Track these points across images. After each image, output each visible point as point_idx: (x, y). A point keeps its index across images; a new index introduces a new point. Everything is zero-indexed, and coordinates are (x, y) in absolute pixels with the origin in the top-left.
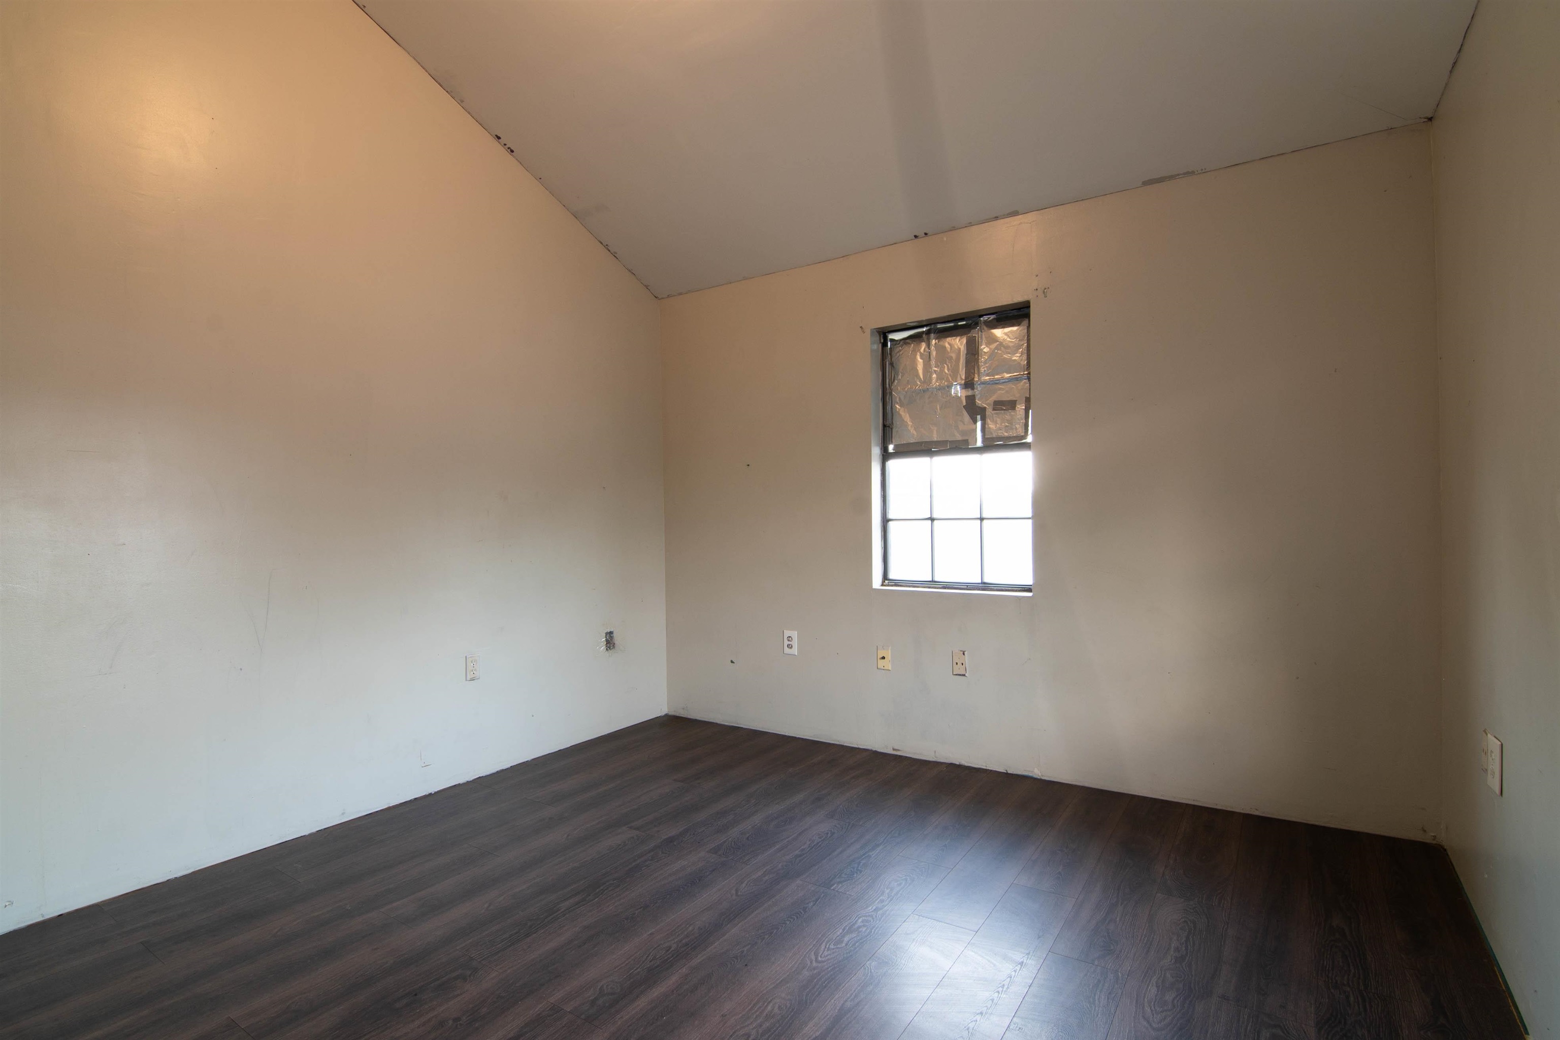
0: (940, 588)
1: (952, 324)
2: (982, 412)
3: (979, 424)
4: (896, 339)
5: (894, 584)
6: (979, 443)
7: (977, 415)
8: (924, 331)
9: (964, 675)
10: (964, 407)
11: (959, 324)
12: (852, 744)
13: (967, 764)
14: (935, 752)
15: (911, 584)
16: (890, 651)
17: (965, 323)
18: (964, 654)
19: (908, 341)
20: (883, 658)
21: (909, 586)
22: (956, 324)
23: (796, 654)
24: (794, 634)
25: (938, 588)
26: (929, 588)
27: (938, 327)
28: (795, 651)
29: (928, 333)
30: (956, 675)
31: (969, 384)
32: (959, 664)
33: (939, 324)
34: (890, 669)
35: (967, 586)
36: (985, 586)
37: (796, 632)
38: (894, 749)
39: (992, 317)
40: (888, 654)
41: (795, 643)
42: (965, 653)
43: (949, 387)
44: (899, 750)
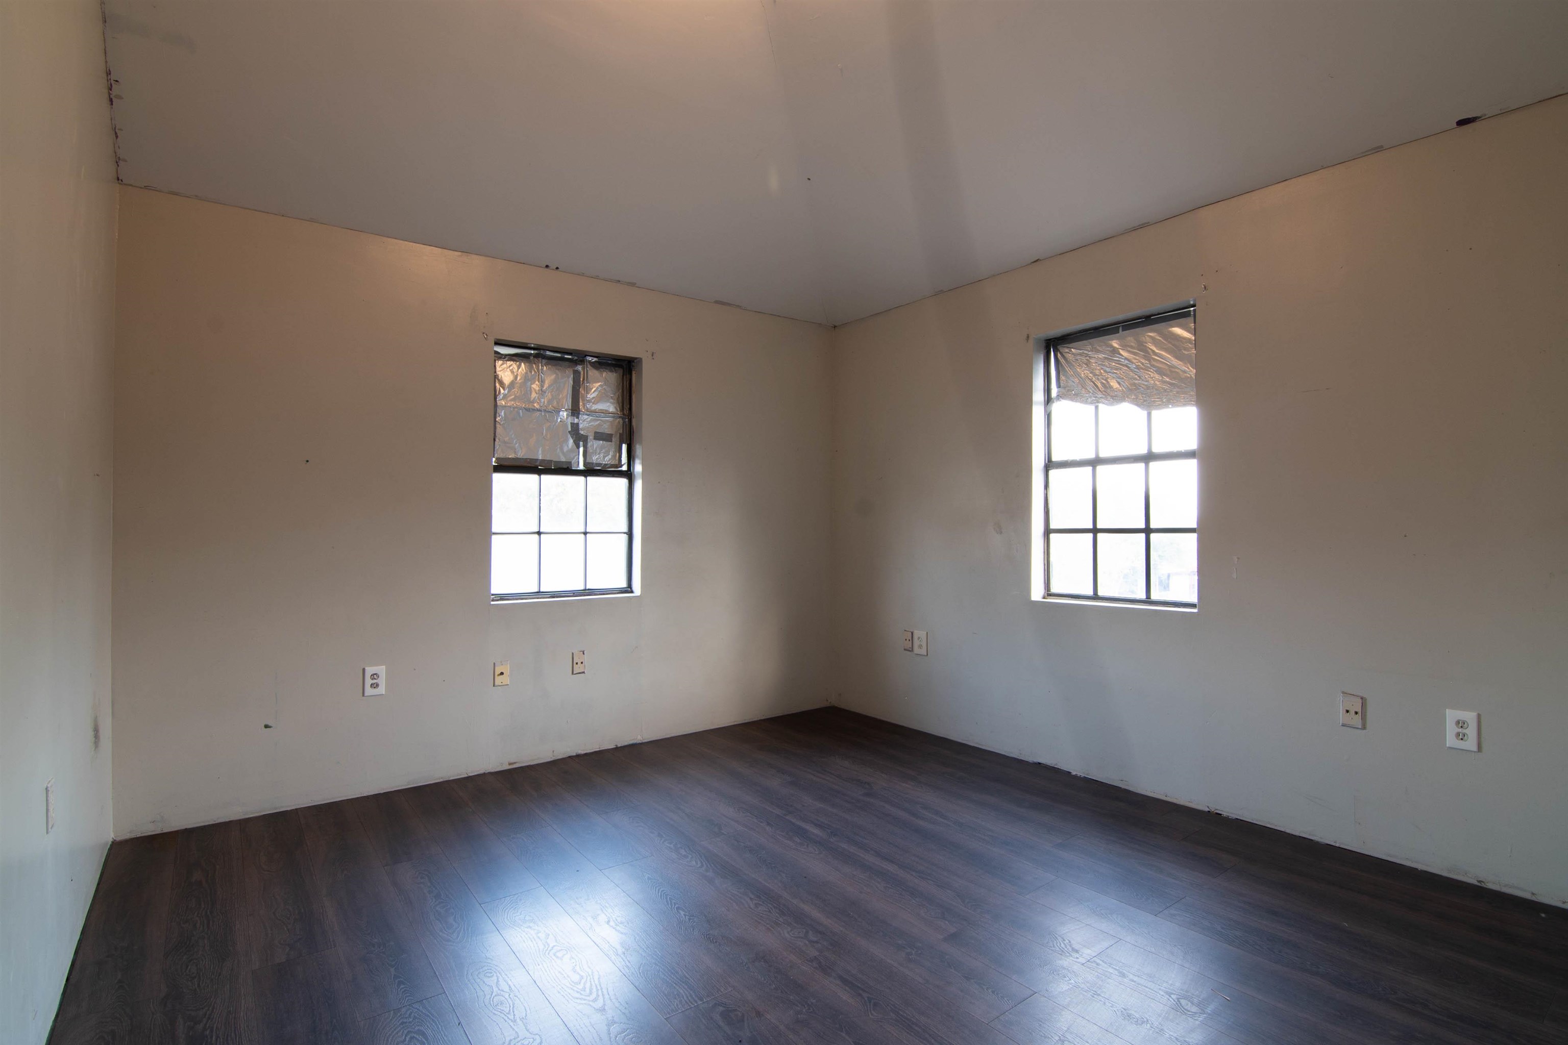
0: (549, 598)
1: (559, 355)
2: (585, 439)
3: (581, 449)
4: (502, 353)
5: (499, 598)
6: (581, 467)
7: (580, 441)
8: (531, 353)
9: (584, 672)
10: (569, 432)
11: (566, 356)
12: (460, 775)
13: (583, 752)
14: (553, 751)
15: (519, 597)
16: (508, 665)
17: (570, 357)
18: (584, 654)
19: (514, 358)
20: (502, 674)
21: (517, 599)
22: (563, 355)
23: (384, 693)
24: (381, 670)
25: (546, 598)
26: (538, 598)
27: (547, 353)
28: (382, 690)
29: (536, 356)
30: (577, 674)
31: (575, 411)
32: (579, 663)
33: (548, 352)
34: (509, 683)
35: (574, 593)
36: (591, 592)
37: (384, 667)
38: (510, 764)
39: (595, 359)
40: (506, 669)
41: (382, 681)
42: (585, 652)
43: (558, 411)
44: (515, 763)
